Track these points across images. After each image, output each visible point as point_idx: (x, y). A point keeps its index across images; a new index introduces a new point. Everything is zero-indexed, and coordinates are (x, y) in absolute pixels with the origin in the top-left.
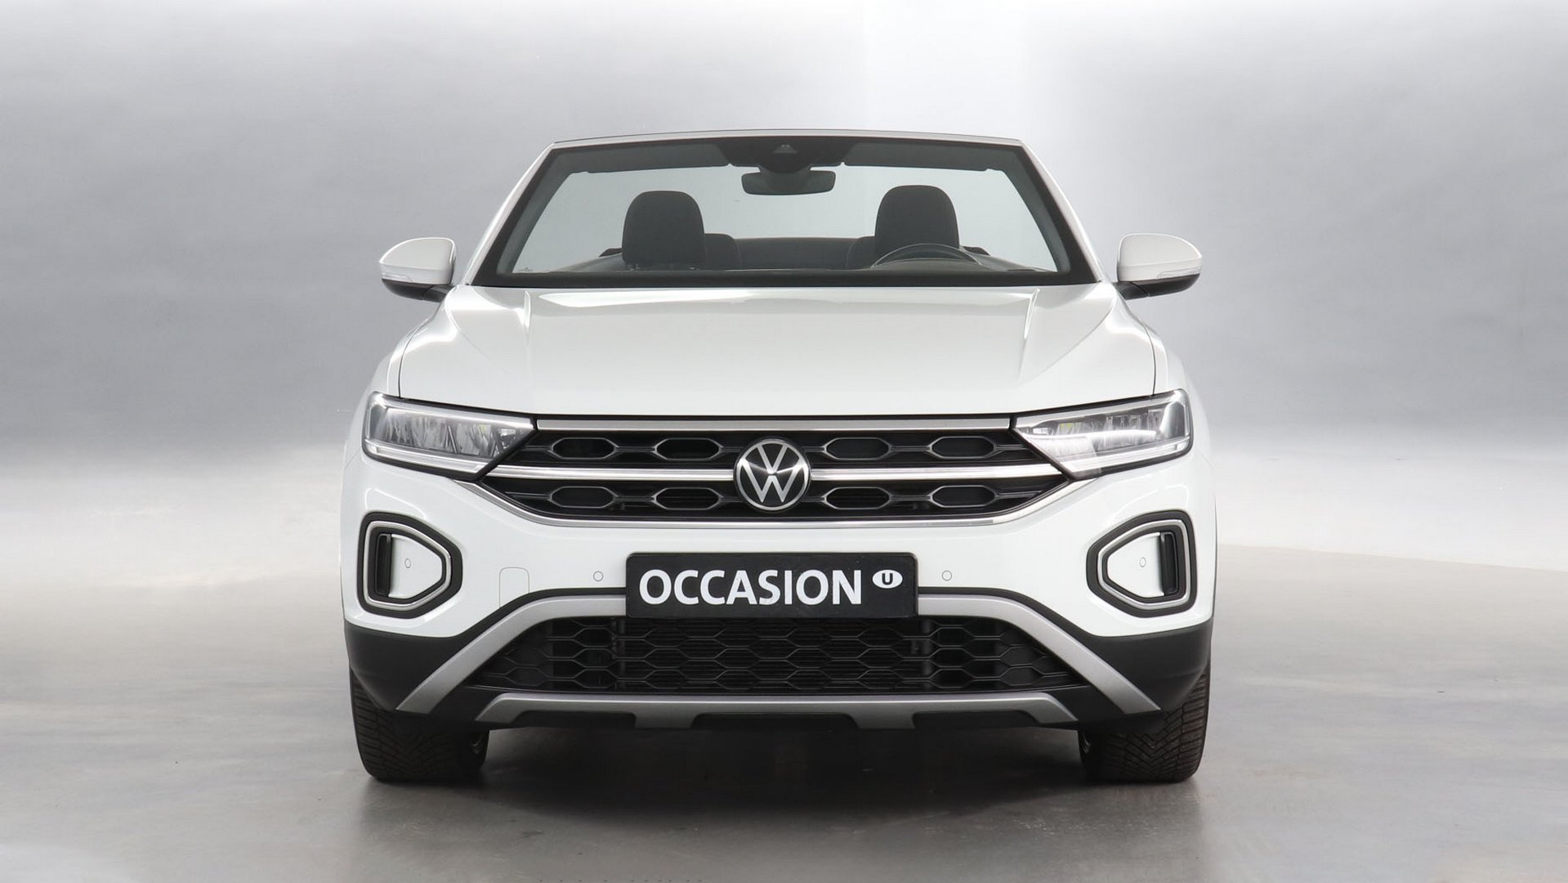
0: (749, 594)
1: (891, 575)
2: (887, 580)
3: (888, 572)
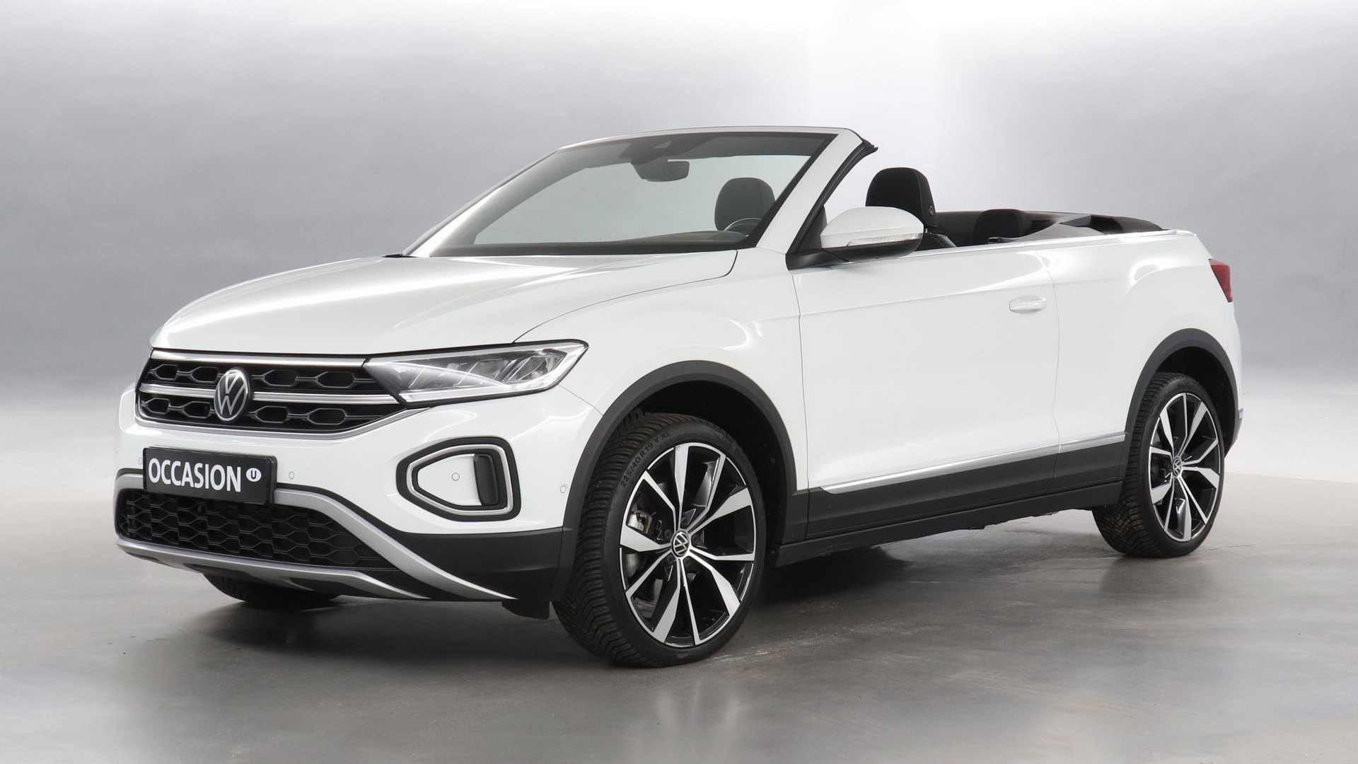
0: (190, 479)
1: (256, 472)
2: (254, 476)
3: (254, 470)
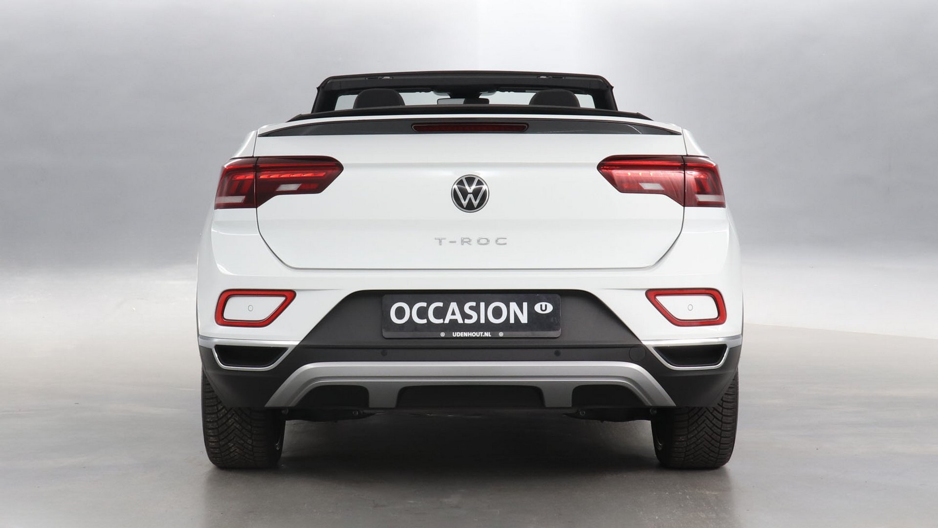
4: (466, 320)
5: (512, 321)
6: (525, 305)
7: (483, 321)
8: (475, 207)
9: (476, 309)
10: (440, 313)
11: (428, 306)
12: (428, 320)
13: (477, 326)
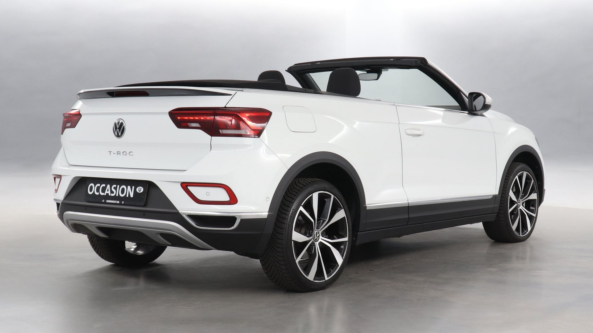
4: (112, 194)
5: (127, 196)
6: (133, 187)
7: (117, 195)
8: (120, 135)
9: (115, 188)
10: (104, 190)
11: (100, 185)
12: (99, 193)
13: (115, 198)
